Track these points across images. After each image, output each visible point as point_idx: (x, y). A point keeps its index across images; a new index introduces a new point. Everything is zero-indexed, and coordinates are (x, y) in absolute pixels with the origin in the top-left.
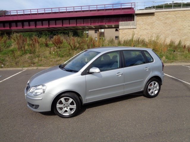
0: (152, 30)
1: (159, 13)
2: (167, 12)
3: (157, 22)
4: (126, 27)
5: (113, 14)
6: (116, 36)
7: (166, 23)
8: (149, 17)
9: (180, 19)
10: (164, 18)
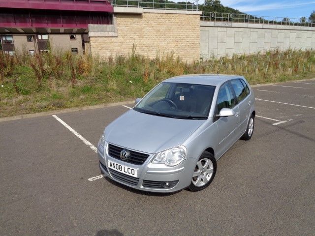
0: (142, 41)
1: (148, 14)
2: (159, 15)
3: (147, 28)
4: (101, 34)
5: (75, 9)
6: (72, 49)
7: (159, 31)
8: (136, 20)
9: (175, 26)
10: (156, 24)
